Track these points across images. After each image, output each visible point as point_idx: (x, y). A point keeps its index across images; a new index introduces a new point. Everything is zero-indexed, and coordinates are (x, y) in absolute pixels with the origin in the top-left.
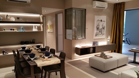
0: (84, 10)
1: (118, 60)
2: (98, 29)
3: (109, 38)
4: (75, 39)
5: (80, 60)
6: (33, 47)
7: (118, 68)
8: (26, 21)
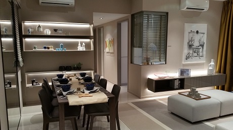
0: (165, 14)
1: (221, 103)
2: (190, 46)
3: (212, 63)
4: (148, 64)
5: (154, 100)
6: (75, 75)
7: (220, 117)
8: (67, 35)
